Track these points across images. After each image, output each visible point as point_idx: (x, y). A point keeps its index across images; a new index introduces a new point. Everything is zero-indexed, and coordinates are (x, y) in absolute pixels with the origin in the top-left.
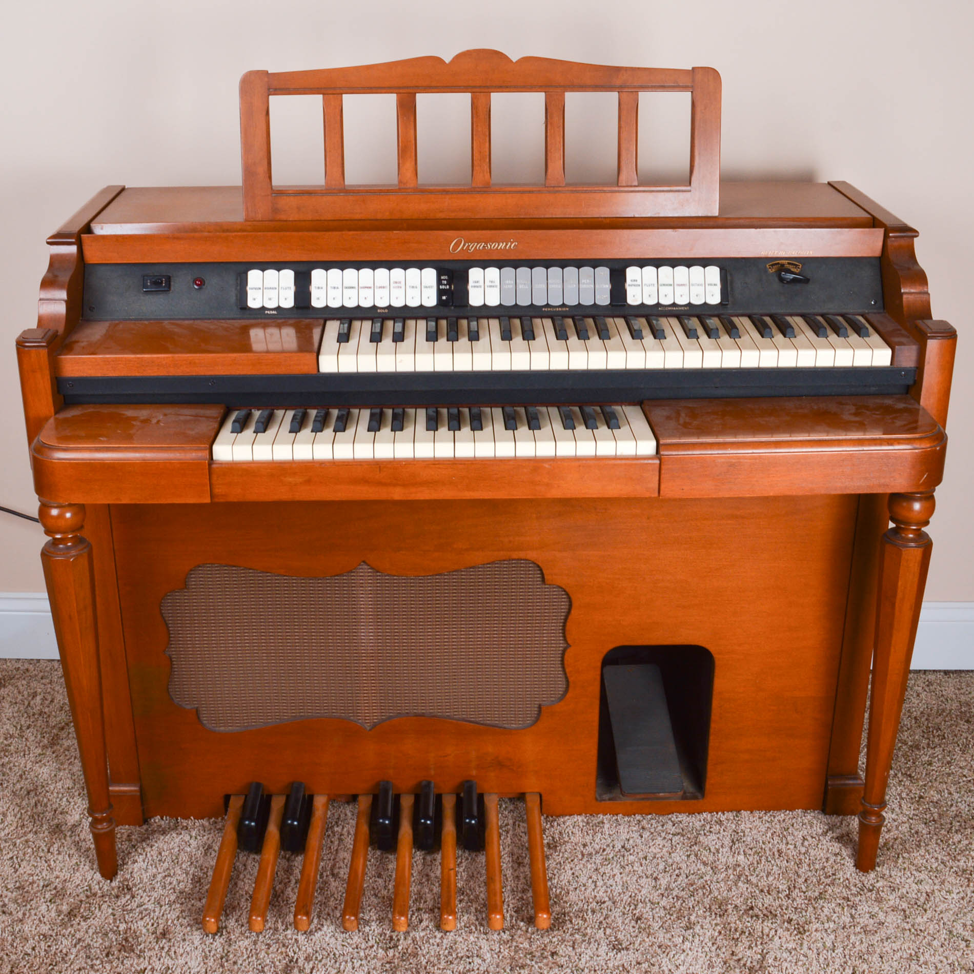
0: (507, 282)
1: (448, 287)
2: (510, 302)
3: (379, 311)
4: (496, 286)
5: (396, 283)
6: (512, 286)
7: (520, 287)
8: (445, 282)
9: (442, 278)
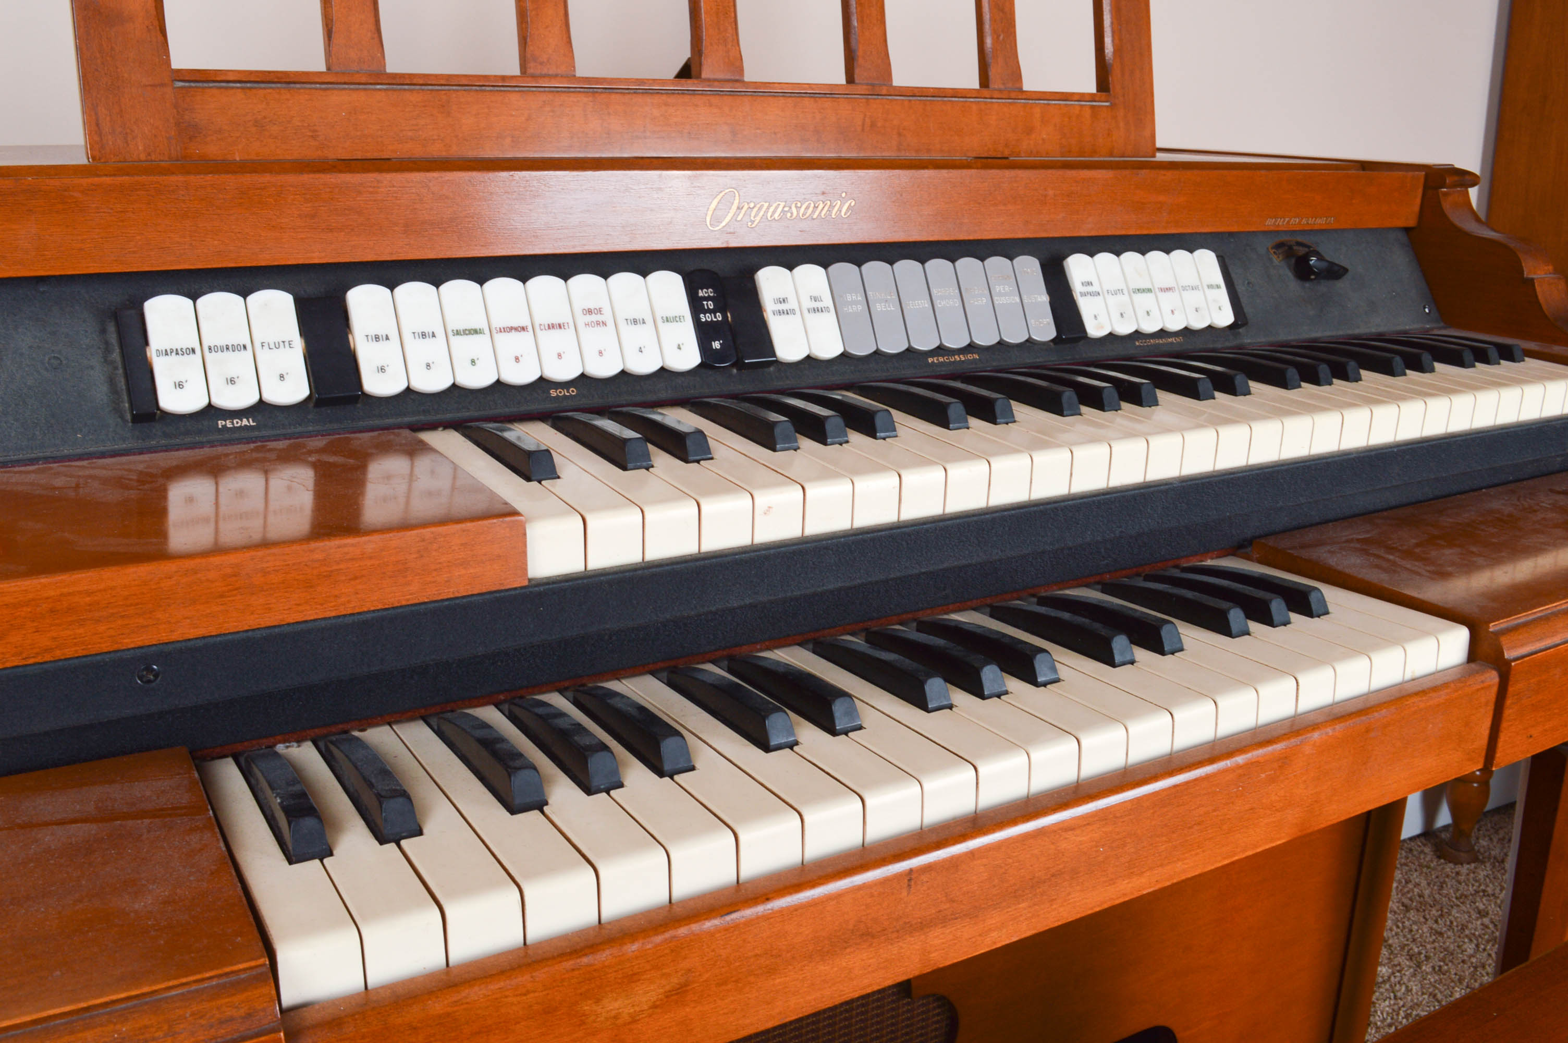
0: (849, 298)
1: (719, 317)
2: (863, 349)
3: (553, 393)
4: (827, 309)
5: (590, 312)
6: (861, 308)
7: (878, 308)
8: (711, 305)
9: (701, 293)
